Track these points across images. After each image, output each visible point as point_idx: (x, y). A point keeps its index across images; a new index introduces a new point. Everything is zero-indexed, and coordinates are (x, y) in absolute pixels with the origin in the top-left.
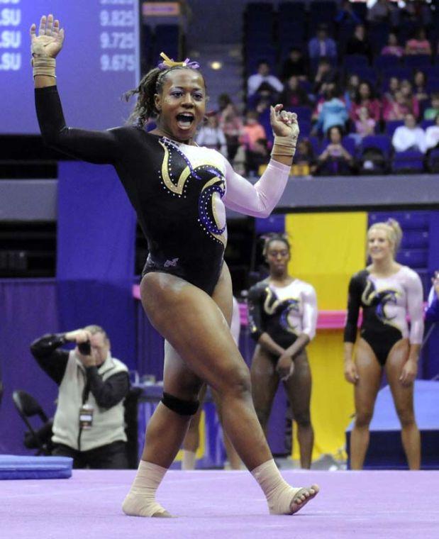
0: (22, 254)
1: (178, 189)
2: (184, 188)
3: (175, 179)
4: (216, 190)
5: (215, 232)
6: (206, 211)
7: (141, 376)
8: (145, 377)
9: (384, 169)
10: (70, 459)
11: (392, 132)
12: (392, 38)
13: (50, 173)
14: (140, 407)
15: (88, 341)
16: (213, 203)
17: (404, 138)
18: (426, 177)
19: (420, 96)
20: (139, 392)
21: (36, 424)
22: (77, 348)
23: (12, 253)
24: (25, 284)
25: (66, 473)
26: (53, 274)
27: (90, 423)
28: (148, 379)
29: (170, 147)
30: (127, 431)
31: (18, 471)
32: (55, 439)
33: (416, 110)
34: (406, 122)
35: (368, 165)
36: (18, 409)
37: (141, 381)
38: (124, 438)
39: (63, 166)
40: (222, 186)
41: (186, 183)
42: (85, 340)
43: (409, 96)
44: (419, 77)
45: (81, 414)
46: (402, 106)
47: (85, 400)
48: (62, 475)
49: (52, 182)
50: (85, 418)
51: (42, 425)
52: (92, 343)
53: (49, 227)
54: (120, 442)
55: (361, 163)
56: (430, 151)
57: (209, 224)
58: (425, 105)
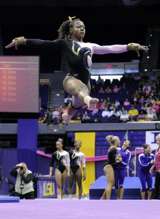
0: (8, 142)
1: (77, 54)
2: (79, 53)
3: (76, 50)
4: (88, 55)
5: (87, 67)
6: (85, 61)
7: (38, 174)
8: (39, 174)
9: (99, 121)
10: (19, 197)
11: (102, 112)
12: (102, 89)
13: (16, 122)
14: (38, 182)
15: (22, 167)
16: (88, 58)
17: (105, 114)
18: (110, 124)
19: (109, 103)
20: (38, 178)
21: (11, 186)
22: (19, 169)
23: (6, 142)
24: (9, 150)
25: (18, 201)
26: (16, 148)
27: (23, 188)
28: (40, 175)
29: (75, 43)
30: (34, 188)
31: (6, 200)
32: (16, 191)
33: (107, 107)
34: (105, 110)
35: (96, 120)
36: (7, 182)
37: (38, 175)
38: (33, 190)
39: (19, 120)
40: (90, 53)
41: (79, 52)
42: (22, 166)
43: (106, 103)
44: (108, 99)
45: (20, 185)
46: (104, 106)
47: (22, 182)
48: (17, 201)
49: (16, 124)
50: (22, 186)
51: (13, 187)
52: (23, 167)
53: (15, 136)
54: (32, 192)
55: (94, 120)
56: (111, 117)
57: (86, 65)
58: (110, 106)
